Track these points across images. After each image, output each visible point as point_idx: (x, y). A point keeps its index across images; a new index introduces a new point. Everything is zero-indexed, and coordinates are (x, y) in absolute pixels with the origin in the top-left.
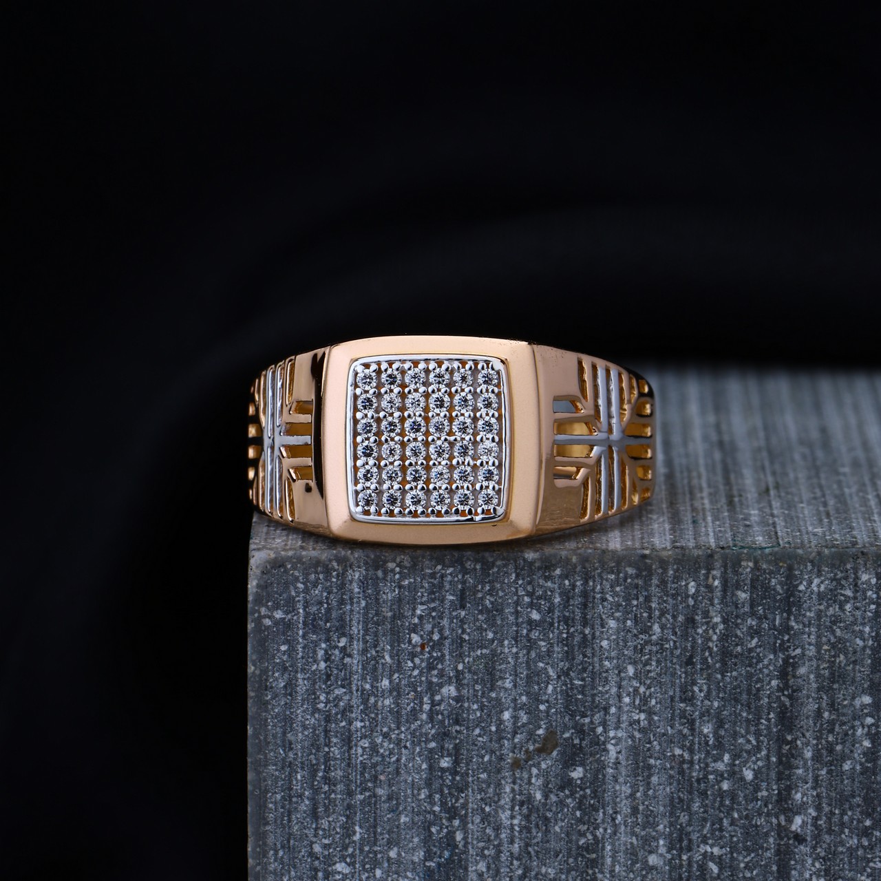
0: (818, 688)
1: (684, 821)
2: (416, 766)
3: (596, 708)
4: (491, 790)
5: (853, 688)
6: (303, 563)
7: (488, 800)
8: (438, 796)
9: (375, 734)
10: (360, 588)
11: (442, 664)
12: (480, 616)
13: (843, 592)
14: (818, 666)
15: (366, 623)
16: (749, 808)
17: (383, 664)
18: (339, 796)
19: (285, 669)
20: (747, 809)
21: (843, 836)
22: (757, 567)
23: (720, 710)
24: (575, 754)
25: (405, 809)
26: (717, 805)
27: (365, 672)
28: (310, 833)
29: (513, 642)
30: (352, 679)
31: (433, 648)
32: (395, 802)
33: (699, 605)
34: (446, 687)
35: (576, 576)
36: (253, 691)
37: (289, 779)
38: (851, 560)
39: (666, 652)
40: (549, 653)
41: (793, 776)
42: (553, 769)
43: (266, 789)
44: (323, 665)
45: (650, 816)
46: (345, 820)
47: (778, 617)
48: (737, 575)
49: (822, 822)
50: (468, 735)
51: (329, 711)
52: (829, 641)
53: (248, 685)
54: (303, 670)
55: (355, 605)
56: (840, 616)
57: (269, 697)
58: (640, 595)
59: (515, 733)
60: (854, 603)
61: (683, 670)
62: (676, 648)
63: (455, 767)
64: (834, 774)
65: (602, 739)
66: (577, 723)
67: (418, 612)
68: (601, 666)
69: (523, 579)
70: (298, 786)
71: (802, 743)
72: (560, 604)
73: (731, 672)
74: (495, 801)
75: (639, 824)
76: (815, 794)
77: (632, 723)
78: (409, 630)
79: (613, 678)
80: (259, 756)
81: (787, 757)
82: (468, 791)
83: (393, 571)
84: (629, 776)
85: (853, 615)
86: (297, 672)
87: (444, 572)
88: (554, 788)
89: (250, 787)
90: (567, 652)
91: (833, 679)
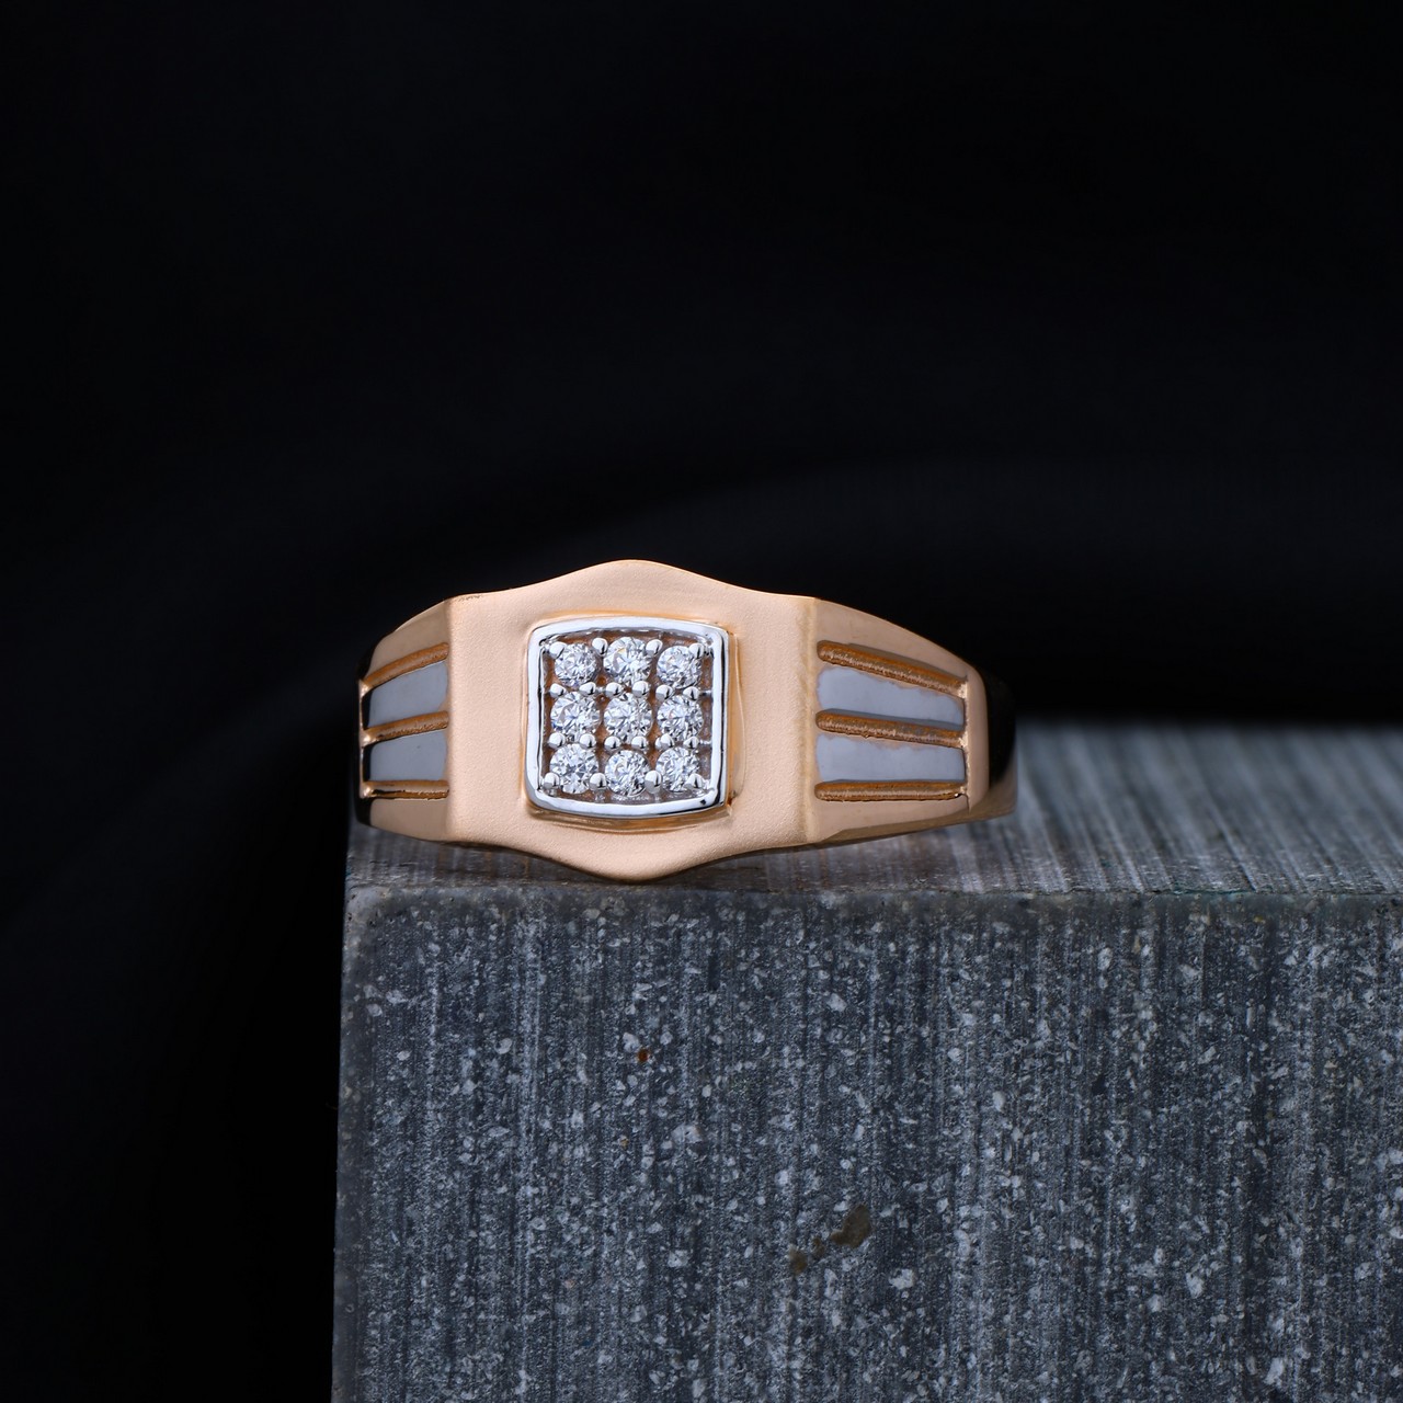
0: (1316, 1135)
1: (1083, 1365)
2: (627, 1266)
3: (937, 1166)
4: (755, 1308)
5: (1376, 1137)
6: (440, 909)
7: (750, 1326)
8: (662, 1317)
9: (557, 1208)
10: (536, 953)
11: (676, 1088)
12: (742, 1004)
13: (1360, 969)
14: (1317, 1097)
15: (545, 1013)
16: (1196, 1343)
17: (574, 1086)
18: (493, 1317)
19: (405, 1093)
20: (1192, 1346)
21: (1354, 1394)
22: (1215, 925)
23: (1148, 1172)
24: (900, 1246)
25: (606, 1340)
26: (1140, 1338)
27: (543, 1099)
28: (441, 1381)
29: (799, 1050)
30: (520, 1111)
31: (660, 1059)
32: (588, 1328)
33: (1116, 990)
34: (682, 1126)
35: (908, 936)
36: (347, 1131)
37: (406, 1287)
38: (1375, 914)
39: (1059, 1069)
40: (860, 1069)
41: (1271, 1288)
42: (862, 1272)
43: (365, 1304)
44: (470, 1086)
45: (1026, 1356)
46: (501, 1359)
47: (1249, 1011)
48: (1182, 938)
49: (1319, 1370)
50: (718, 1212)
51: (480, 1166)
52: (1336, 1053)
53: (340, 1121)
54: (435, 1094)
55: (528, 983)
56: (1354, 1010)
57: (376, 1141)
58: (1015, 971)
59: (798, 1209)
60: (1379, 989)
61: (1087, 1101)
62: (1076, 1064)
63: (694, 1267)
64: (1341, 1286)
65: (947, 1220)
66: (904, 1192)
67: (637, 995)
68: (948, 1092)
69: (818, 940)
70: (421, 1298)
71: (1287, 1231)
72: (880, 985)
73: (1169, 1106)
74: (760, 1328)
75: (1006, 1371)
76: (1307, 1320)
77: (999, 1193)
78: (620, 1026)
79: (968, 1115)
80: (355, 1246)
81: (1261, 1254)
82: (716, 1310)
83: (594, 923)
84: (991, 1286)
85: (1377, 1010)
86: (425, 1098)
87: (681, 926)
88: (864, 1304)
89: (338, 1301)
90: (890, 1068)
91: (1341, 1119)
